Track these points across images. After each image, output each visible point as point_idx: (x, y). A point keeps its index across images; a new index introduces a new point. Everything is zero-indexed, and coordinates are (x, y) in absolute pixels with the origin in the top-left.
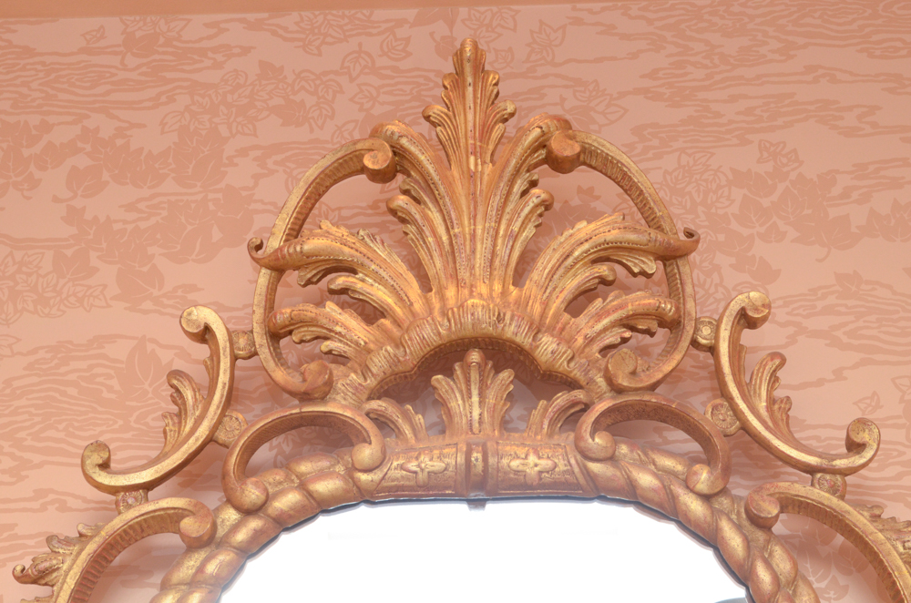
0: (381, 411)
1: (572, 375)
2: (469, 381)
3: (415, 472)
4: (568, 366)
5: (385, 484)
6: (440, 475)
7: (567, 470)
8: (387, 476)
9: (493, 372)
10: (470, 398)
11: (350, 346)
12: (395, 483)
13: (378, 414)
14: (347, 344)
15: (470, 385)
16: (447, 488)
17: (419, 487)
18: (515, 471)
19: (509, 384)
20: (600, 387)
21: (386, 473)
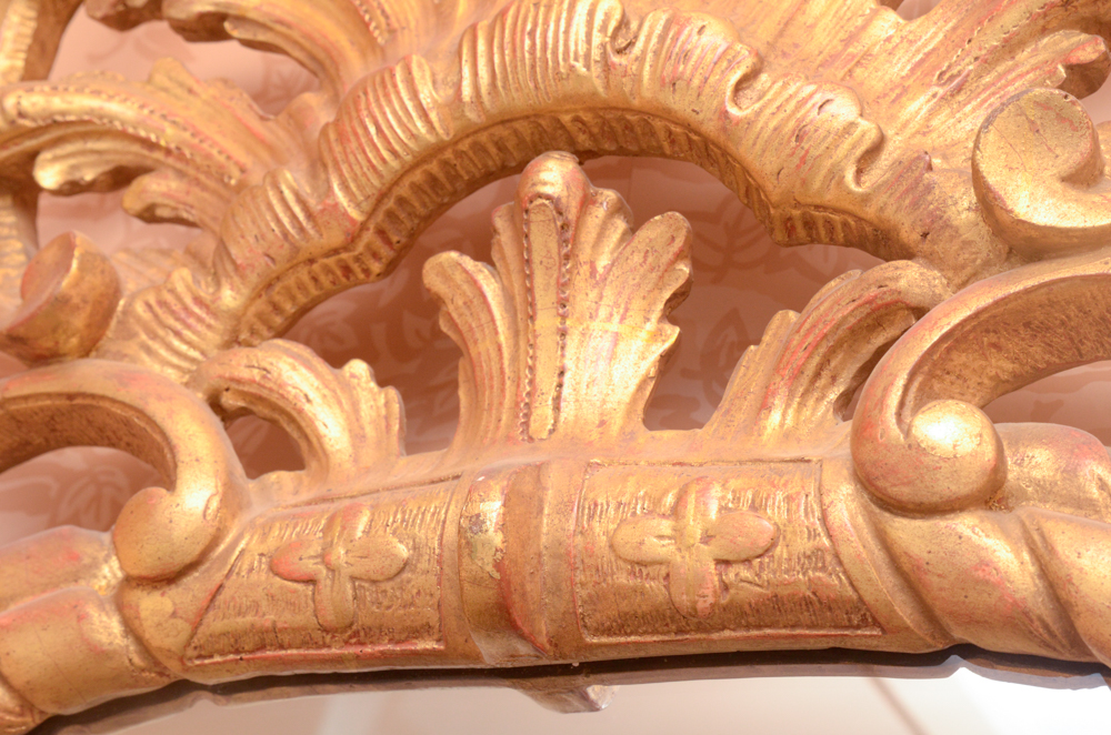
0: (252, 382)
1: (870, 212)
2: (528, 262)
3: (311, 581)
4: (858, 181)
5: (215, 624)
6: (388, 586)
7: (818, 552)
8: (220, 598)
9: (620, 225)
10: (532, 318)
11: (205, 188)
12: (249, 618)
13: (243, 395)
14: (198, 182)
15: (530, 277)
16: (417, 632)
17: (326, 630)
18: (633, 563)
19: (672, 263)
20: (967, 243)
21: (221, 587)
